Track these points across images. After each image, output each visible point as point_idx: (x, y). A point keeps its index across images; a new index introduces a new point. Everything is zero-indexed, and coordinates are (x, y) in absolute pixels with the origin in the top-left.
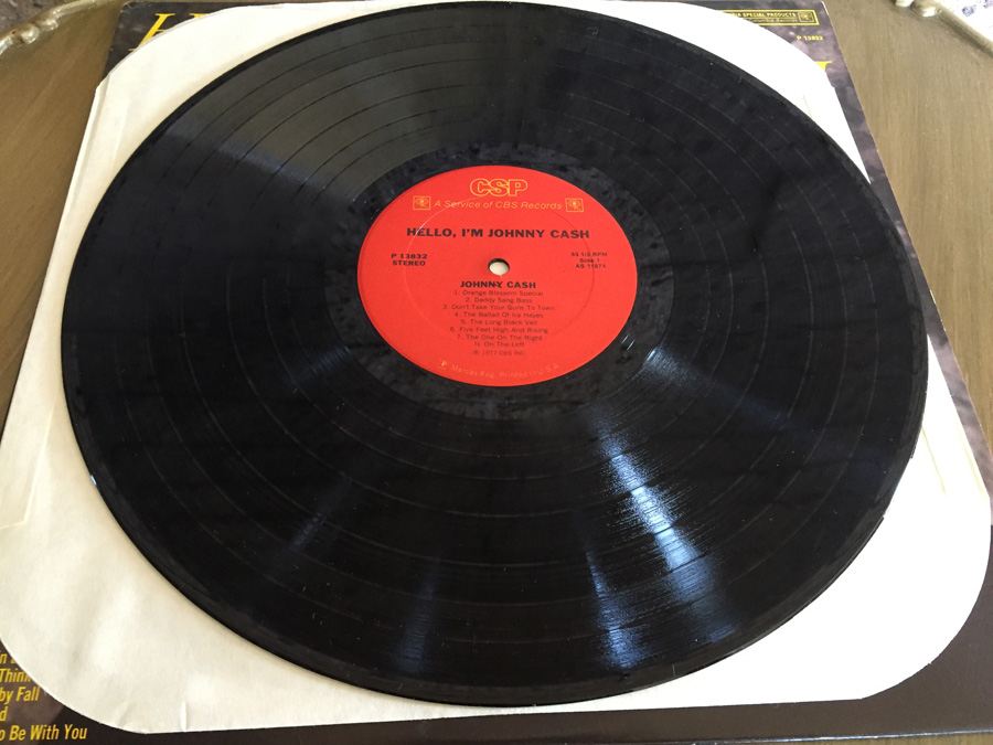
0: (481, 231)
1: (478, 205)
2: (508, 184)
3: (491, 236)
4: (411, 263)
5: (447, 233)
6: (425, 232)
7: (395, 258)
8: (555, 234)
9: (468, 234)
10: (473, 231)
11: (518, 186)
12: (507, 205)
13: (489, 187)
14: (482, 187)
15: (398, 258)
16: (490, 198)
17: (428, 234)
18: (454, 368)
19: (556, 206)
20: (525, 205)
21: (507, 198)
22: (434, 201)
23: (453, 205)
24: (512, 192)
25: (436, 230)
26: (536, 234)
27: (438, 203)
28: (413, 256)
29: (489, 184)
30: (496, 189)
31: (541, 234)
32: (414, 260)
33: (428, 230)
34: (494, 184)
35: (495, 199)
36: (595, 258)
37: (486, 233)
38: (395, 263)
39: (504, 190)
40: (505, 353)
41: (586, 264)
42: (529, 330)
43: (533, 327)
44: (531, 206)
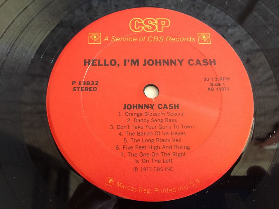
0: (137, 61)
1: (135, 39)
2: (156, 22)
3: (145, 65)
4: (86, 89)
5: (113, 63)
6: (97, 63)
7: (75, 85)
8: (191, 62)
9: (129, 64)
10: (132, 61)
11: (163, 23)
12: (156, 39)
13: (142, 25)
14: (138, 25)
15: (76, 85)
16: (143, 34)
17: (99, 65)
18: (119, 185)
19: (191, 39)
20: (169, 38)
21: (156, 34)
22: (103, 38)
23: (118, 39)
24: (159, 28)
25: (105, 61)
26: (178, 63)
27: (106, 39)
28: (88, 83)
29: (143, 22)
30: (148, 26)
31: (181, 62)
32: (89, 86)
33: (99, 61)
34: (146, 22)
35: (147, 35)
36: (221, 82)
37: (141, 62)
38: (74, 89)
39: (154, 27)
40: (158, 169)
41: (215, 87)
42: (176, 147)
43: (179, 144)
44: (173, 40)
